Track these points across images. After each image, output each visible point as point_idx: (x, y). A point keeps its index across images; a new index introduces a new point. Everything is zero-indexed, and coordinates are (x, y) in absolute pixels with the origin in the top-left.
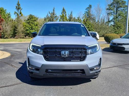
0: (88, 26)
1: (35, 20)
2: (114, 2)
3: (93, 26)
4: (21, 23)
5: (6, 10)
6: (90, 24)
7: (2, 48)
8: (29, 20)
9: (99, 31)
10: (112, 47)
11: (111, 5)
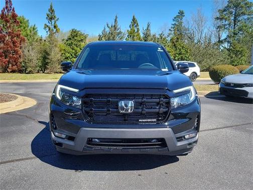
0: (180, 50)
1: (82, 40)
2: (230, 5)
3: (189, 51)
4: (56, 46)
5: (28, 21)
6: (183, 47)
7: (21, 91)
8: (70, 39)
9: (199, 59)
10: (224, 91)
11: (225, 10)
